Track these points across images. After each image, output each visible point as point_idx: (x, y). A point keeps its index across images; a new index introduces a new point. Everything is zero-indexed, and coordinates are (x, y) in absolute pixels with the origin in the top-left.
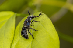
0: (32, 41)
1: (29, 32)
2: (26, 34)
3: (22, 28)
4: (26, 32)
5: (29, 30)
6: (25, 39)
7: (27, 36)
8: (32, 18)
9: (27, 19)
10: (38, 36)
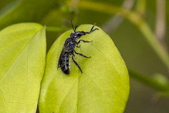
0: (79, 78)
1: (74, 61)
2: (68, 65)
3: (61, 55)
4: (68, 61)
5: (74, 58)
6: (65, 75)
7: (68, 69)
8: (79, 36)
9: (69, 39)
10: (90, 68)
